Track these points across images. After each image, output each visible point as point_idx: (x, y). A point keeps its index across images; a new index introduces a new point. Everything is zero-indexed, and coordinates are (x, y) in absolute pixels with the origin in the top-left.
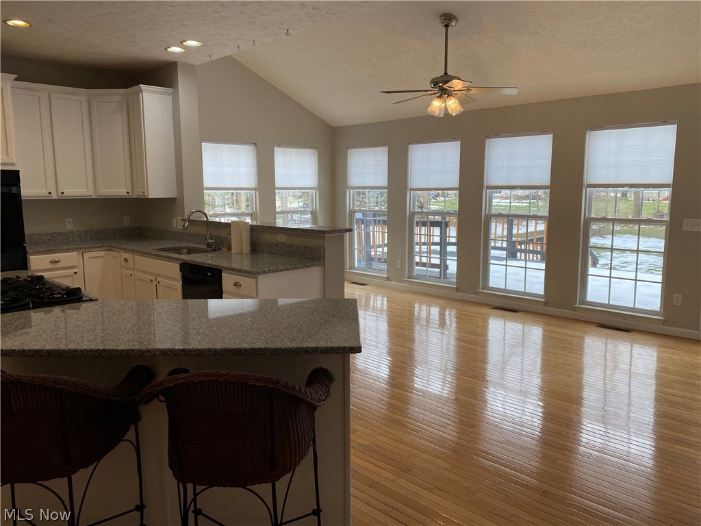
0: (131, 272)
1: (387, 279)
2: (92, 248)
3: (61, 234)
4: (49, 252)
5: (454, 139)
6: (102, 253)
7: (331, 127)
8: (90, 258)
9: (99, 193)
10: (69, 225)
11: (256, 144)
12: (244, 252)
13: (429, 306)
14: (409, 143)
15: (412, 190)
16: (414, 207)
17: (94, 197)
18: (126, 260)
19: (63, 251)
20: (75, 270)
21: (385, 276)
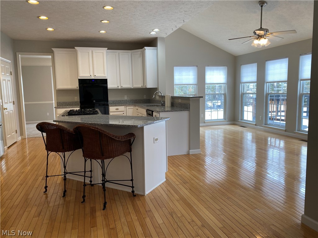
0: (138, 114)
1: (256, 125)
2: (129, 105)
3: (123, 101)
4: (115, 106)
5: (286, 57)
6: (132, 107)
7: (234, 56)
8: (128, 108)
9: (134, 87)
10: (126, 98)
11: (197, 66)
12: (169, 106)
13: (280, 139)
14: (266, 61)
15: (267, 83)
16: (268, 91)
17: (132, 88)
18: (137, 109)
19: (119, 106)
20: (124, 113)
21: (255, 123)
